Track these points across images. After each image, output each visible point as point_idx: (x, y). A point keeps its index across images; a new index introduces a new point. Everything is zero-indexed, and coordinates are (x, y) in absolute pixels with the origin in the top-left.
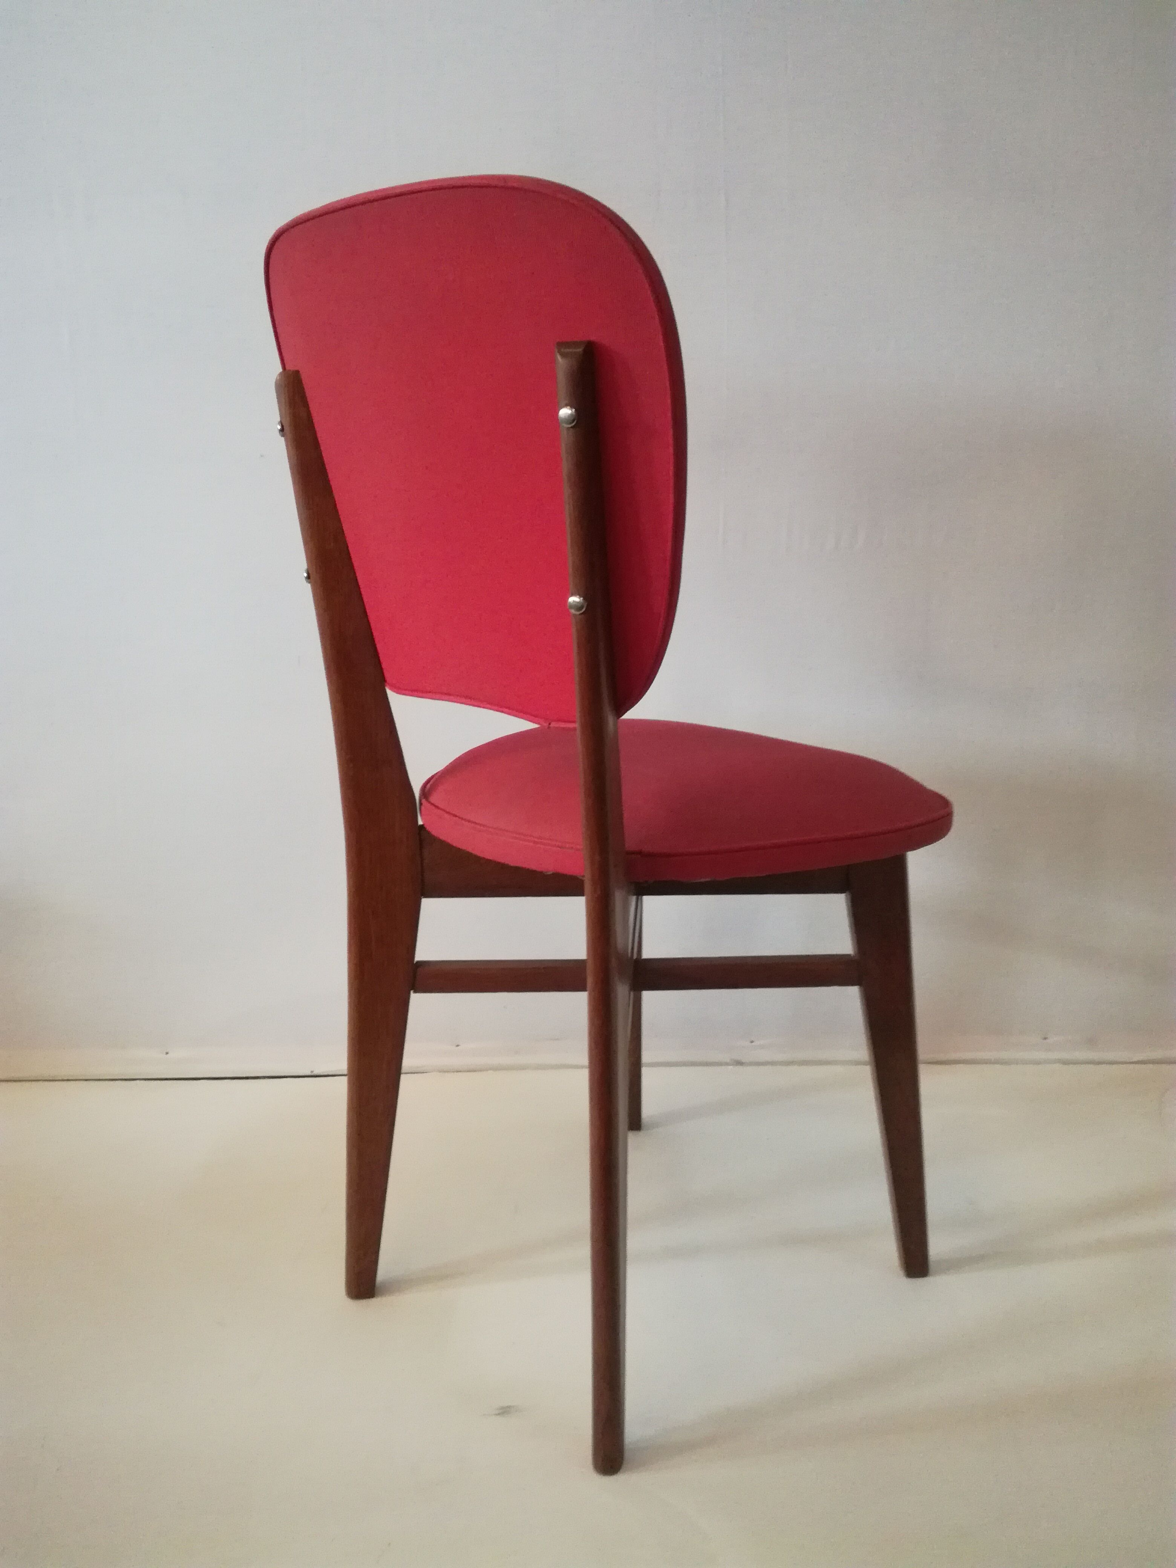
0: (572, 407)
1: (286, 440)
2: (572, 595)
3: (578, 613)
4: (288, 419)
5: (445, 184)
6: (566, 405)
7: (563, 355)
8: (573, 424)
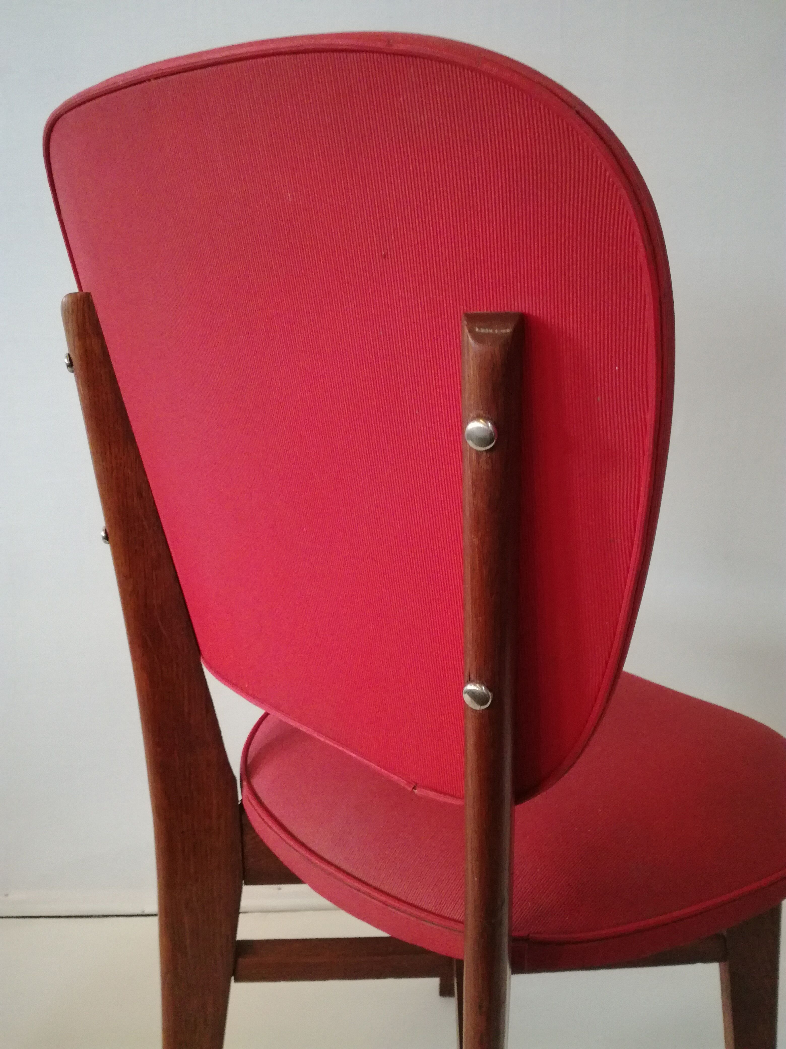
0: (486, 419)
1: (77, 377)
2: (470, 681)
3: (478, 707)
4: (77, 352)
5: (284, 46)
6: (478, 417)
7: (478, 338)
8: (489, 447)
